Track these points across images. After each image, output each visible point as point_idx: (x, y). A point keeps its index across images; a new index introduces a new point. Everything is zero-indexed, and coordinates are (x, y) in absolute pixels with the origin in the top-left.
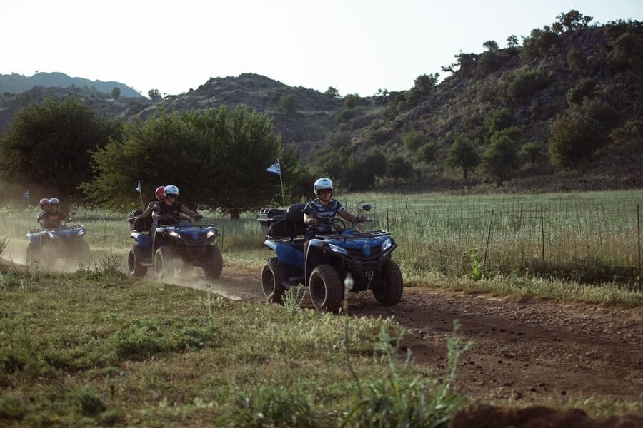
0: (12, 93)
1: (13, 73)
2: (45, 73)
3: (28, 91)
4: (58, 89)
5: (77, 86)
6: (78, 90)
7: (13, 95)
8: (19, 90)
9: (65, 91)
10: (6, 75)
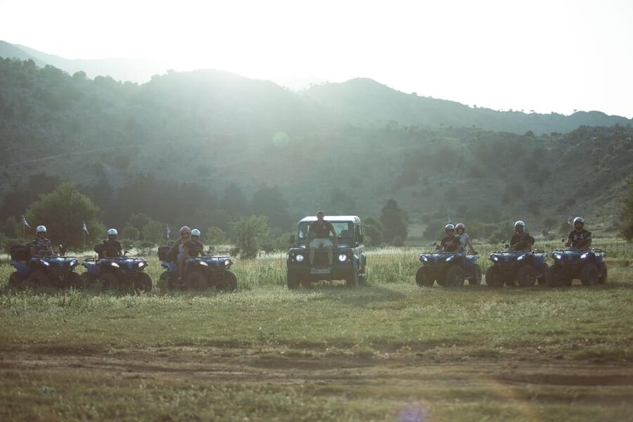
0: (558, 132)
1: (553, 113)
2: (583, 112)
3: (574, 130)
4: (602, 129)
5: (620, 125)
6: (622, 129)
7: (560, 134)
8: (565, 130)
9: (610, 130)
10: (546, 115)
